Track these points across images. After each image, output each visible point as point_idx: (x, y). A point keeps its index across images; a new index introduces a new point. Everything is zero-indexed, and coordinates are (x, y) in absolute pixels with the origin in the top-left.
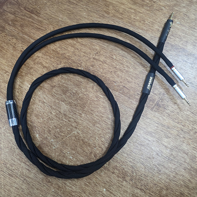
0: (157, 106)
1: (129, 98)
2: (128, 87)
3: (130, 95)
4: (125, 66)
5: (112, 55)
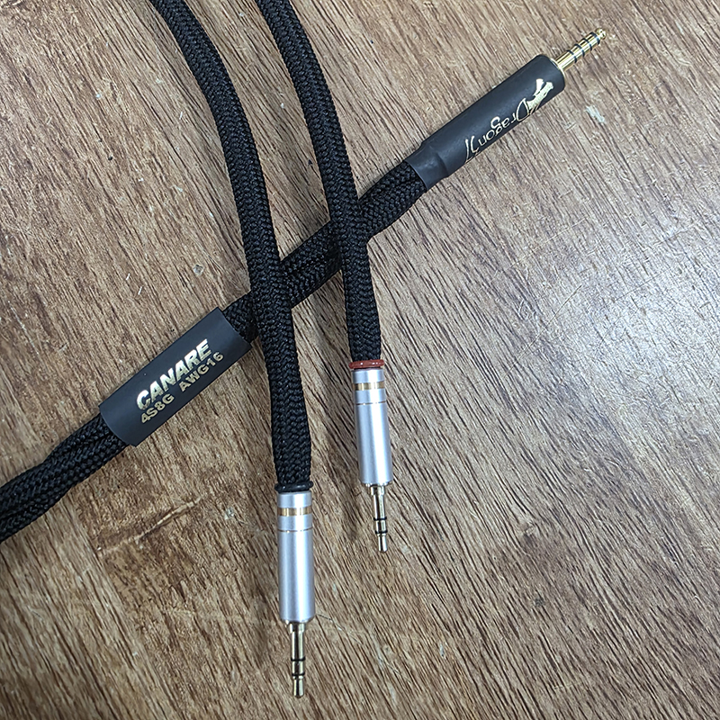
0: (141, 539)
1: (18, 387)
2: (59, 318)
3: (33, 375)
4: (125, 180)
5: (99, 72)
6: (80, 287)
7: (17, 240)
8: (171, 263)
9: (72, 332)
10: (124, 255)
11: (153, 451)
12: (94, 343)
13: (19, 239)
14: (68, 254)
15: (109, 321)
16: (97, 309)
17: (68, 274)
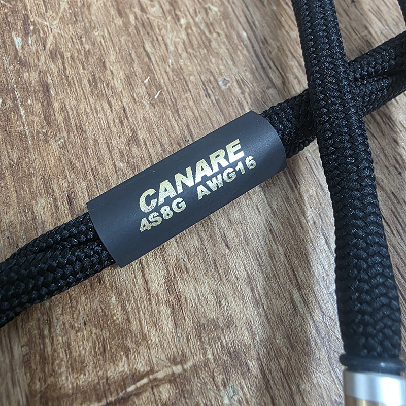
6: (94, 82)
7: (41, 32)
8: (196, 73)
9: (73, 125)
10: (146, 59)
11: (140, 281)
12: (96, 141)
13: (43, 31)
14: (89, 51)
15: (117, 121)
16: (106, 106)
17: (84, 69)
